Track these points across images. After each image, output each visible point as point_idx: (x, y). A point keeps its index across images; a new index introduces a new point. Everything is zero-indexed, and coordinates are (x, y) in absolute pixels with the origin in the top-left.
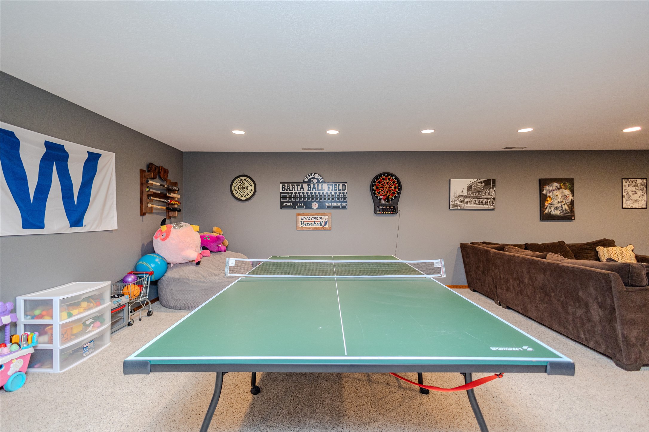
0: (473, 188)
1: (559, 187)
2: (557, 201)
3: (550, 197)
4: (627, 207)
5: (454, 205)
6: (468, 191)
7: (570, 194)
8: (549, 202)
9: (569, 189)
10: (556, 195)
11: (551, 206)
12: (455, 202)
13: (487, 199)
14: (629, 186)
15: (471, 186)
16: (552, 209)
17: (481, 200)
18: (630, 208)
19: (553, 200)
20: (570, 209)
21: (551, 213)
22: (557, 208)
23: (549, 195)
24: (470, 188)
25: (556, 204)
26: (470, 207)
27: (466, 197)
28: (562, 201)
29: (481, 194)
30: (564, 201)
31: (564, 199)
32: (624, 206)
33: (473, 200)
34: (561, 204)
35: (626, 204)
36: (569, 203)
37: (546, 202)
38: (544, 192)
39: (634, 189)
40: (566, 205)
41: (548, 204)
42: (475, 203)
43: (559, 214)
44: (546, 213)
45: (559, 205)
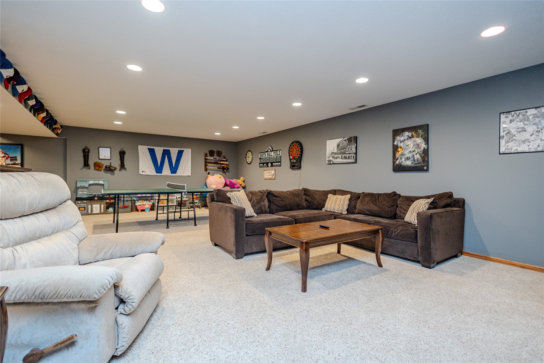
0: (340, 146)
1: (410, 136)
2: (408, 151)
3: (401, 148)
4: (507, 152)
5: (328, 160)
6: (337, 149)
7: (423, 142)
8: (400, 153)
9: (422, 137)
10: (407, 145)
11: (402, 156)
12: (329, 158)
13: (350, 154)
14: (512, 121)
15: (339, 144)
16: (403, 159)
17: (345, 155)
18: (512, 152)
19: (404, 151)
20: (422, 159)
21: (402, 164)
22: (408, 158)
23: (400, 145)
24: (338, 146)
25: (408, 154)
26: (338, 161)
27: (336, 154)
28: (414, 151)
29: (346, 150)
30: (417, 150)
31: (416, 148)
32: (502, 150)
33: (340, 155)
34: (413, 154)
35: (506, 147)
36: (421, 153)
37: (397, 153)
38: (395, 143)
40: (418, 154)
41: (399, 155)
42: (342, 158)
43: (410, 165)
44: (397, 164)
45: (410, 155)
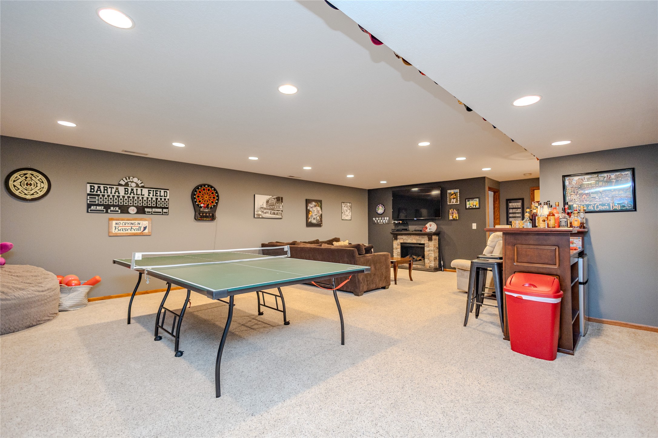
0: (269, 202)
1: (315, 205)
2: (314, 214)
3: (311, 211)
5: (257, 214)
6: (267, 204)
11: (312, 217)
12: (258, 212)
13: (278, 210)
14: (345, 206)
15: (268, 201)
16: (312, 219)
17: (274, 211)
18: (345, 219)
21: (312, 222)
24: (267, 202)
26: (267, 216)
27: (265, 209)
29: (274, 207)
31: (318, 213)
32: (343, 218)
33: (270, 211)
36: (320, 216)
39: (346, 208)
42: (271, 214)
